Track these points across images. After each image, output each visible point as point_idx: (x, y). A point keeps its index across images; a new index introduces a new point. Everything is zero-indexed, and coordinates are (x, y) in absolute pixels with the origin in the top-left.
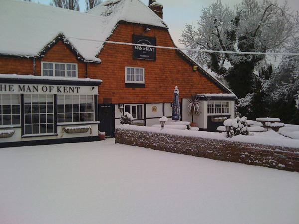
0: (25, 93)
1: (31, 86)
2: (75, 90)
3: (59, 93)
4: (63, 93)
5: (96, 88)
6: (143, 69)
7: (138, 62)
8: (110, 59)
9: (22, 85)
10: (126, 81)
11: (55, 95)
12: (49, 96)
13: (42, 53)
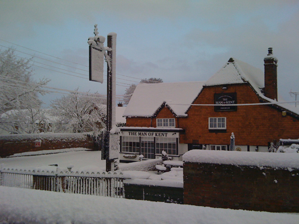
0: (141, 136)
1: (144, 133)
2: (165, 135)
3: (156, 137)
4: (158, 137)
5: (178, 134)
6: (225, 118)
7: (220, 113)
8: (196, 113)
9: (140, 132)
10: (210, 128)
11: (155, 138)
12: (152, 138)
13: (155, 114)
